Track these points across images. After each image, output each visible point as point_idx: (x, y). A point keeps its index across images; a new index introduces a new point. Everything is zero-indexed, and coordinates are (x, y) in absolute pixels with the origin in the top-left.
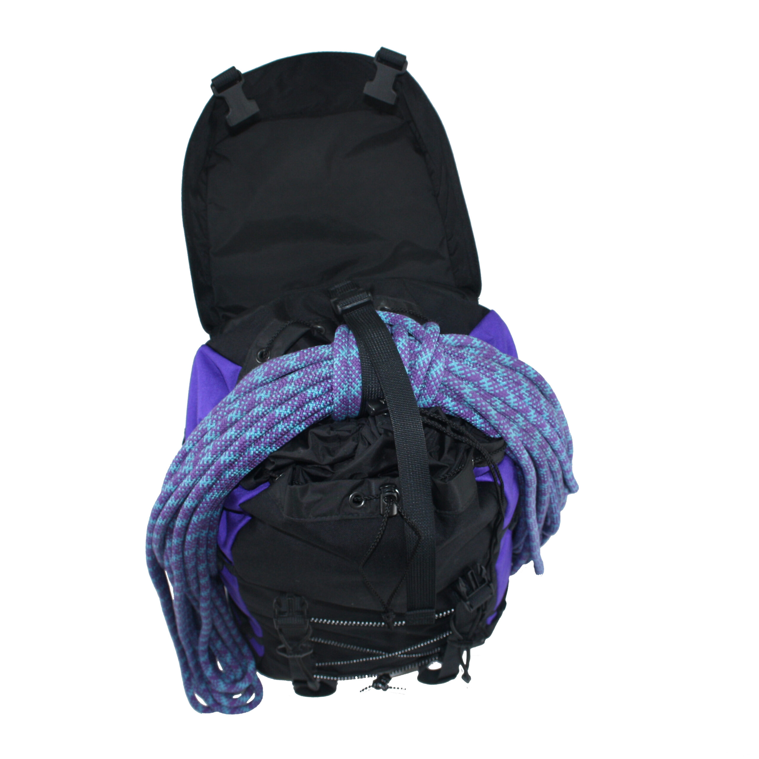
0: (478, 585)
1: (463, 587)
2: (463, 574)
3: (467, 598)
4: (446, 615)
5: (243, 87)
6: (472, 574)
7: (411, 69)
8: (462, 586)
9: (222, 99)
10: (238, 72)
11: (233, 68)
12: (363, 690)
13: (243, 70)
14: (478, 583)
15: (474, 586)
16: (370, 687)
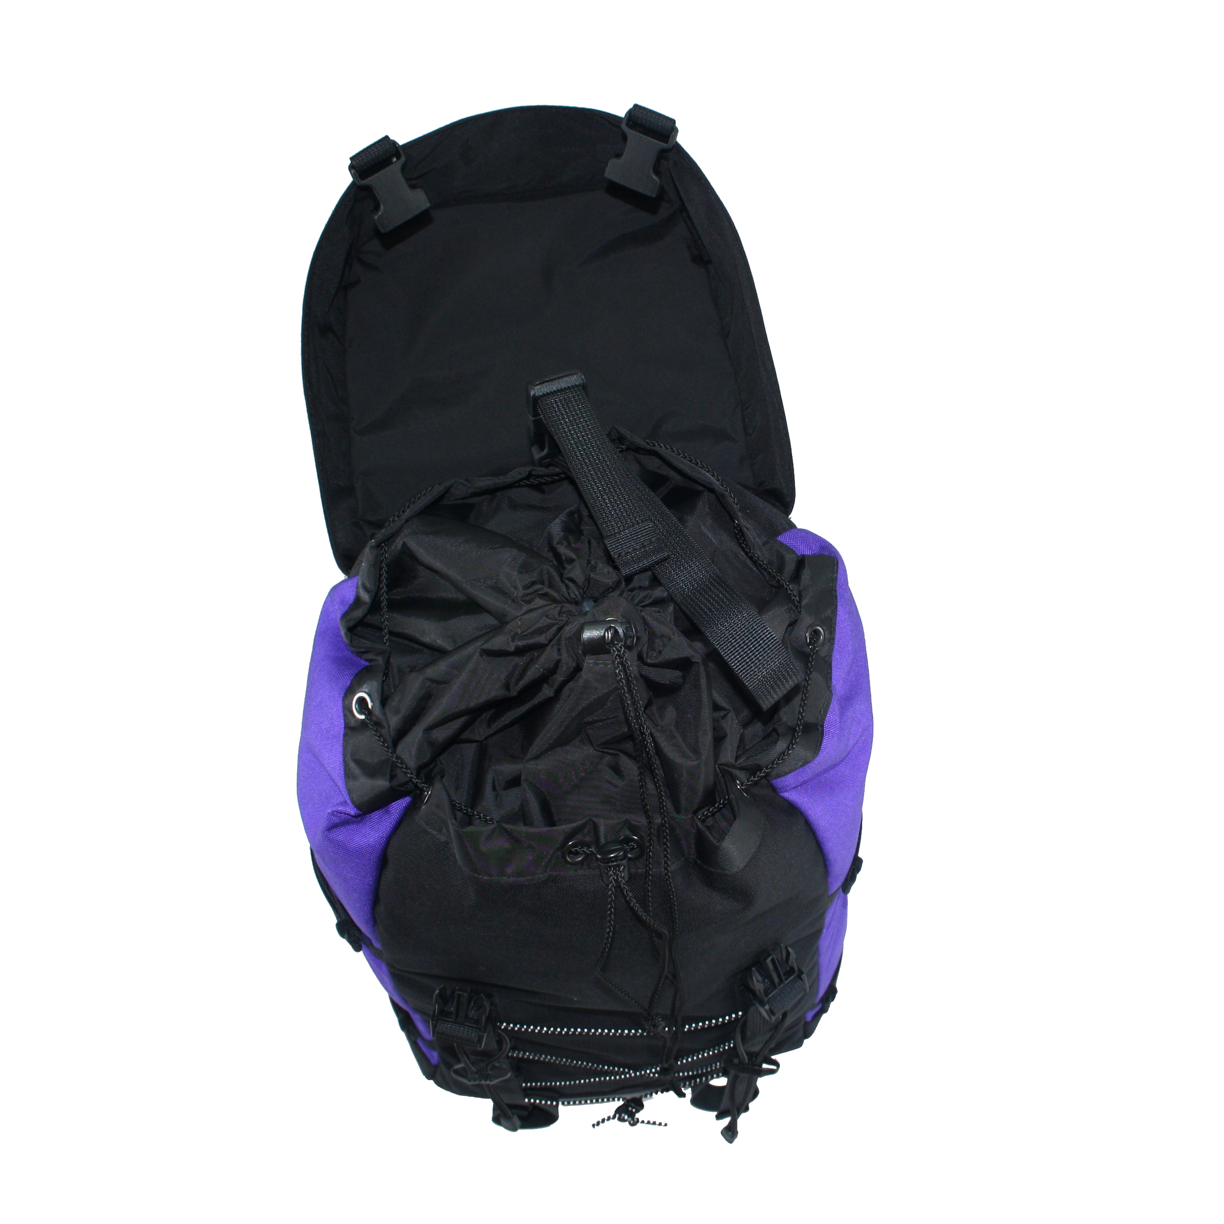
0: (783, 978)
1: (758, 983)
2: (758, 961)
3: (766, 999)
4: (729, 1020)
5: (403, 168)
6: (773, 961)
7: (682, 139)
8: (758, 981)
9: (368, 189)
10: (394, 143)
11: (387, 137)
12: (598, 1124)
13: (402, 139)
14: (782, 974)
15: (776, 980)
16: (609, 1118)
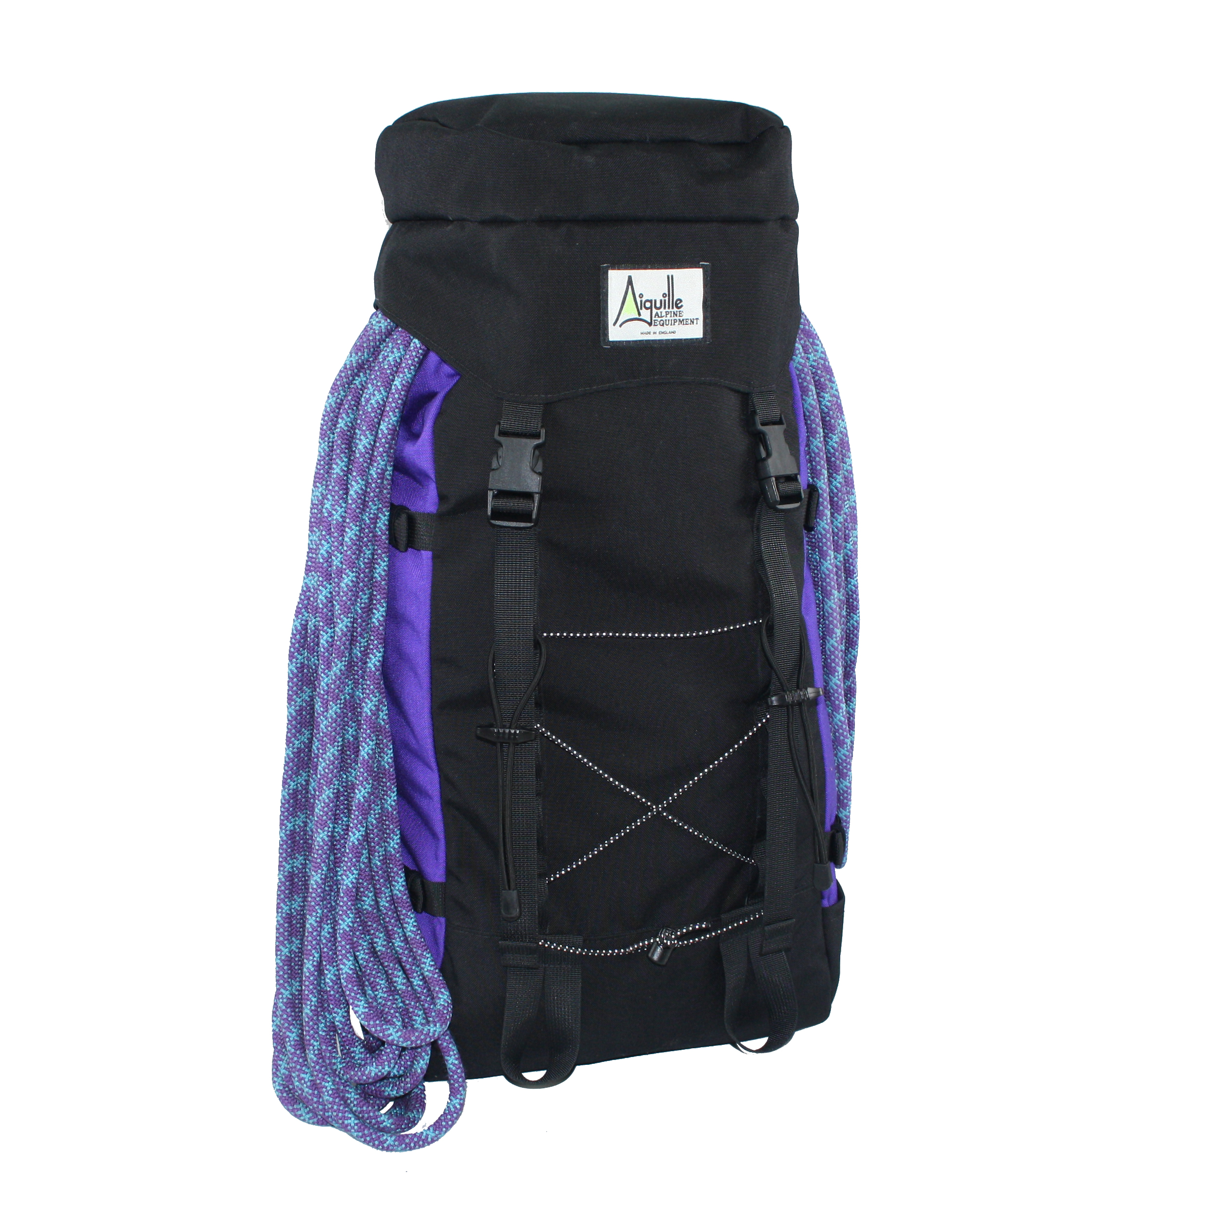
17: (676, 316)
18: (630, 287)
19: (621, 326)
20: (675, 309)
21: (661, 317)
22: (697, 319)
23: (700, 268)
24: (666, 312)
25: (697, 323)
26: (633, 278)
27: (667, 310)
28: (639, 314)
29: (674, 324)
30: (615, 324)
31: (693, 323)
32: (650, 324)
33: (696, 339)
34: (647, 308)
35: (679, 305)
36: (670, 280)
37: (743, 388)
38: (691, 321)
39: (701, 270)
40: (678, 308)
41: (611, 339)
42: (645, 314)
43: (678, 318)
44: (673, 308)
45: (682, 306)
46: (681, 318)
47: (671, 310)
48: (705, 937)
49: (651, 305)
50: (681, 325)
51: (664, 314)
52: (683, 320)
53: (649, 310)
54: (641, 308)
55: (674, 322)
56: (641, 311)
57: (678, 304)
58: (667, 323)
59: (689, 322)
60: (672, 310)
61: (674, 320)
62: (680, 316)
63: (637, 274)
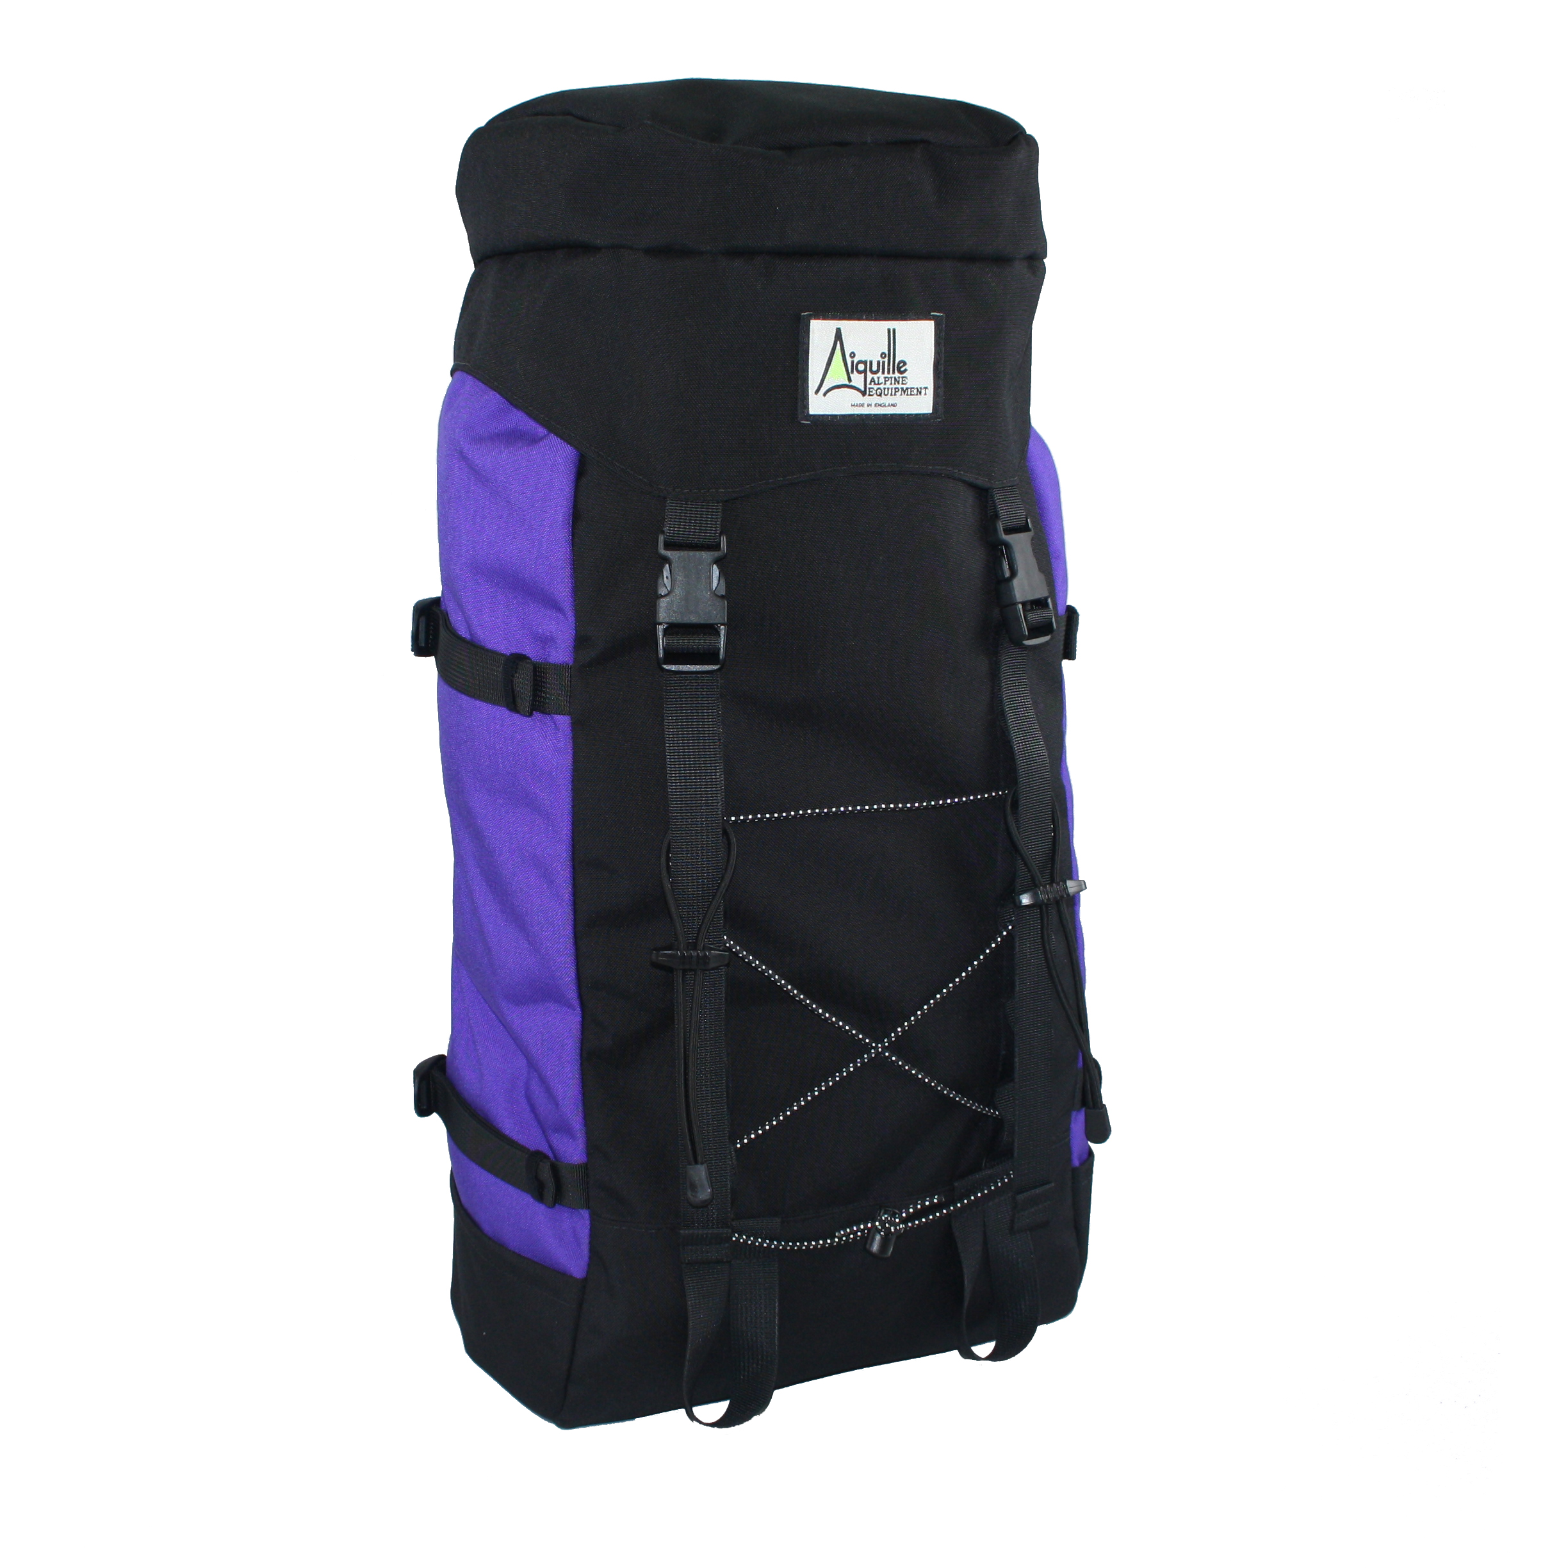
17: (898, 383)
18: (838, 342)
19: (825, 394)
20: (897, 375)
21: (878, 384)
22: (926, 388)
23: (930, 319)
24: (885, 378)
25: (925, 394)
26: (842, 332)
27: (886, 375)
28: (850, 380)
29: (895, 394)
30: (817, 392)
31: (920, 393)
32: (864, 393)
33: (924, 414)
34: (859, 372)
35: (902, 369)
36: (892, 335)
37: (981, 481)
38: (918, 390)
39: (932, 323)
40: (901, 372)
41: (811, 412)
42: (858, 380)
43: (900, 386)
44: (894, 372)
45: (906, 370)
46: (905, 387)
47: (891, 375)
48: (934, 1216)
49: (866, 368)
50: (904, 396)
51: (882, 380)
52: (907, 389)
53: (863, 374)
54: (852, 372)
55: (896, 392)
56: (851, 375)
57: (900, 368)
58: (886, 393)
59: (915, 391)
60: (893, 376)
61: (895, 389)
62: (903, 384)
63: (847, 326)
